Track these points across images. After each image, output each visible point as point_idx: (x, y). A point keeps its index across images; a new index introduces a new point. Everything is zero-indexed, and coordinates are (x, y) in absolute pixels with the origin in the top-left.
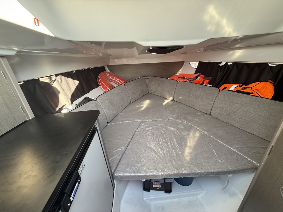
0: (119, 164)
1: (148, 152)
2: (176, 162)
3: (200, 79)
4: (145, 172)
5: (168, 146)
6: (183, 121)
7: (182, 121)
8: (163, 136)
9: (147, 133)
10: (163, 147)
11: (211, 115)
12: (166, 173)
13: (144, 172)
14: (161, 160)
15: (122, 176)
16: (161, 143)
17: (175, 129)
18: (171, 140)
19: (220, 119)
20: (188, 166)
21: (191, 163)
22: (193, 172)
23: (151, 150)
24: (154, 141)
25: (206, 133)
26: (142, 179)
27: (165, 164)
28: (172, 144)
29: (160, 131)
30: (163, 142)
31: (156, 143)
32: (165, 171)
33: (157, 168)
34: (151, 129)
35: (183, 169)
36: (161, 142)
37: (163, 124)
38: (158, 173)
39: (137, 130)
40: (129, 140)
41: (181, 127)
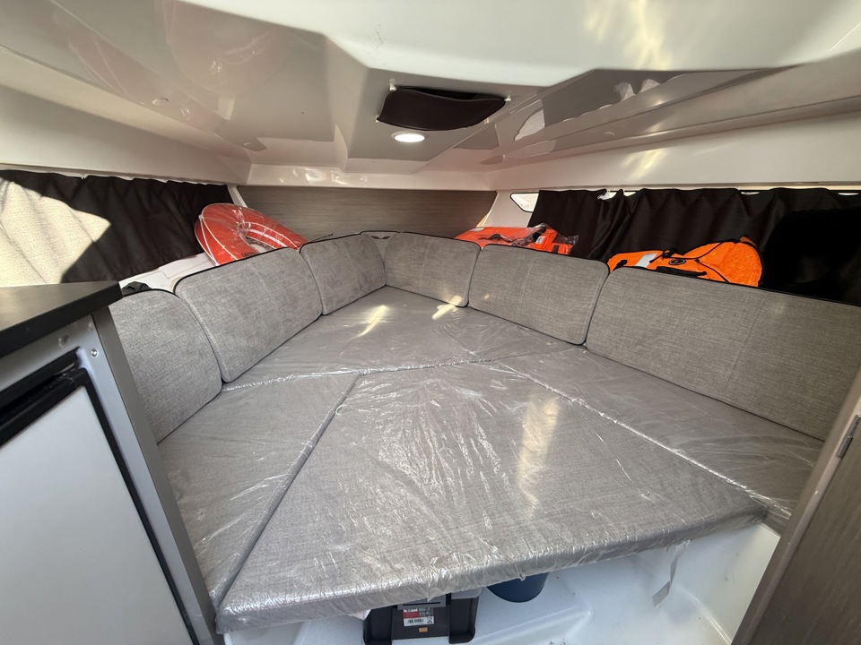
0: (254, 553)
1: (382, 488)
2: (492, 516)
3: (545, 241)
4: (371, 575)
5: (460, 455)
6: (505, 369)
7: (501, 368)
8: (440, 422)
9: (379, 412)
10: (442, 460)
11: (586, 348)
12: (457, 570)
13: (364, 578)
14: (436, 513)
15: (261, 611)
16: (434, 446)
17: (479, 395)
18: (470, 435)
19: (615, 358)
20: (540, 530)
21: (550, 515)
22: (560, 550)
23: (396, 477)
24: (406, 441)
25: (581, 401)
26: (355, 612)
27: (454, 532)
28: (475, 448)
29: (428, 404)
30: (440, 441)
31: (414, 448)
32: (455, 563)
33: (422, 552)
34: (397, 399)
35: (522, 543)
36: (431, 441)
37: (436, 380)
38: (426, 574)
39: (343, 405)
40: (308, 443)
41: (498, 386)
